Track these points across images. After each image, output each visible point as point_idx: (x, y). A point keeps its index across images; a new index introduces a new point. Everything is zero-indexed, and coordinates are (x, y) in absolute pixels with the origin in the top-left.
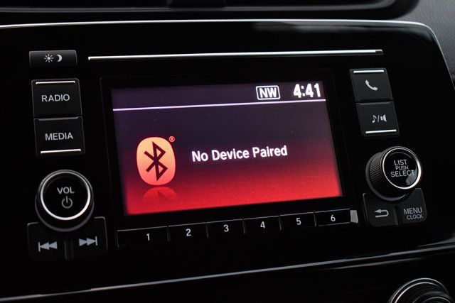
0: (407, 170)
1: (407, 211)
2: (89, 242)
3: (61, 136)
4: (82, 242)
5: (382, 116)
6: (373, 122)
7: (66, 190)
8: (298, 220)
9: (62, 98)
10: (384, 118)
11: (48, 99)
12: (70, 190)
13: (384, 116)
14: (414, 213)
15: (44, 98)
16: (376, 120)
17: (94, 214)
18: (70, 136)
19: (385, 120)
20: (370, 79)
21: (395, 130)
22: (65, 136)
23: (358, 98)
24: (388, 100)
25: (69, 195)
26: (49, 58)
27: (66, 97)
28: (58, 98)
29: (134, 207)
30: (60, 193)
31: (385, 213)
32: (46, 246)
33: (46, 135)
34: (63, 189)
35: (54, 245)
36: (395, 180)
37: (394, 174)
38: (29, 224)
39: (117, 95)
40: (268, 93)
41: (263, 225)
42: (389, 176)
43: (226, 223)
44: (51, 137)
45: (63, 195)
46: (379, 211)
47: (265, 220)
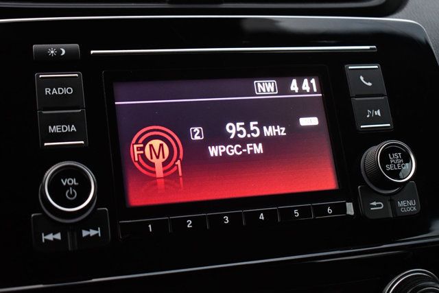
0: (402, 163)
1: (401, 204)
2: (93, 233)
3: (65, 129)
4: (85, 233)
5: (377, 110)
6: (368, 116)
7: (70, 182)
9: (65, 91)
10: (378, 113)
11: (51, 92)
12: (74, 182)
13: (379, 111)
14: (408, 206)
15: (47, 91)
16: (371, 115)
17: (97, 206)
18: (73, 128)
19: (379, 114)
20: (365, 75)
21: (389, 125)
22: (68, 128)
23: (353, 93)
24: (383, 95)
25: (73, 186)
26: (52, 52)
27: (69, 91)
28: (61, 91)
29: (137, 197)
30: (64, 184)
31: (380, 206)
32: (50, 237)
33: (50, 127)
34: (67, 181)
35: (58, 236)
36: (390, 173)
37: (390, 167)
38: (33, 215)
39: (119, 89)
40: (266, 88)
41: (262, 217)
42: (384, 169)
43: (226, 215)
44: (54, 129)
45: (67, 187)
46: (374, 204)
47: (264, 212)
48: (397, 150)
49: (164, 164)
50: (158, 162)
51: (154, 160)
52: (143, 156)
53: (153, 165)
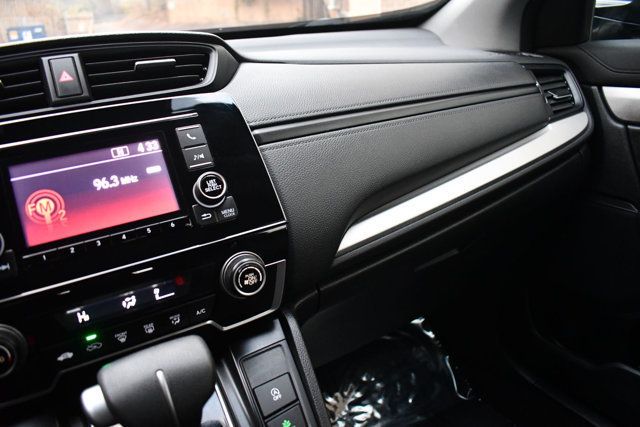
0: (216, 186)
1: (224, 212)
2: (4, 267)
6: (195, 159)
8: (148, 229)
13: (202, 155)
14: (229, 213)
16: (197, 158)
19: (203, 157)
20: (191, 134)
21: (211, 163)
23: (182, 146)
24: (204, 144)
29: (33, 240)
31: (209, 216)
36: (208, 194)
37: (207, 190)
39: (13, 170)
40: (120, 153)
41: (124, 237)
42: (204, 191)
47: (126, 234)
48: (211, 178)
49: (52, 214)
50: (47, 215)
51: (44, 213)
52: (35, 212)
53: (43, 216)
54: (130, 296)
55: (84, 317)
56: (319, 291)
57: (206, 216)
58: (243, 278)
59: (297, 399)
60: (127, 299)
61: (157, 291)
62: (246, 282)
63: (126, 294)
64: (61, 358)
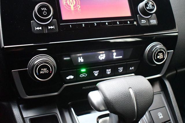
8: (118, 22)
54: (103, 54)
55: (81, 60)
56: (177, 71)
57: (143, 21)
58: (157, 55)
59: (170, 120)
60: (101, 55)
61: (115, 54)
62: (158, 57)
63: (101, 52)
64: (68, 78)
